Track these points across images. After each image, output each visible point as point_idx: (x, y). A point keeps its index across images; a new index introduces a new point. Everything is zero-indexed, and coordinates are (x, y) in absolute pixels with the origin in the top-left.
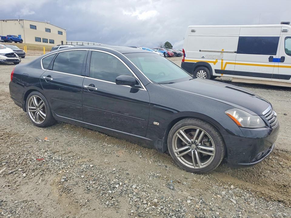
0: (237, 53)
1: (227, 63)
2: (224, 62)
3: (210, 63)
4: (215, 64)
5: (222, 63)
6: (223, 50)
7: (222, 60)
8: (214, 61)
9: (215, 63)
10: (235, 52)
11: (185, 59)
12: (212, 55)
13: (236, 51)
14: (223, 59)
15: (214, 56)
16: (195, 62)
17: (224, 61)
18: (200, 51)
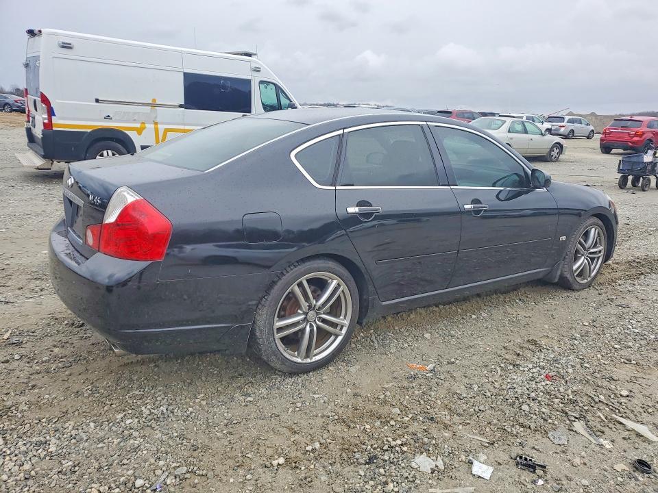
0: (185, 108)
1: (167, 131)
2: (161, 127)
3: (127, 132)
4: (140, 134)
5: (157, 130)
6: (154, 100)
7: (156, 123)
8: (138, 125)
9: (139, 131)
10: (181, 106)
11: (53, 122)
12: (129, 113)
13: (183, 103)
14: (158, 120)
15: (135, 113)
16: (89, 131)
17: (159, 126)
18: (97, 101)
